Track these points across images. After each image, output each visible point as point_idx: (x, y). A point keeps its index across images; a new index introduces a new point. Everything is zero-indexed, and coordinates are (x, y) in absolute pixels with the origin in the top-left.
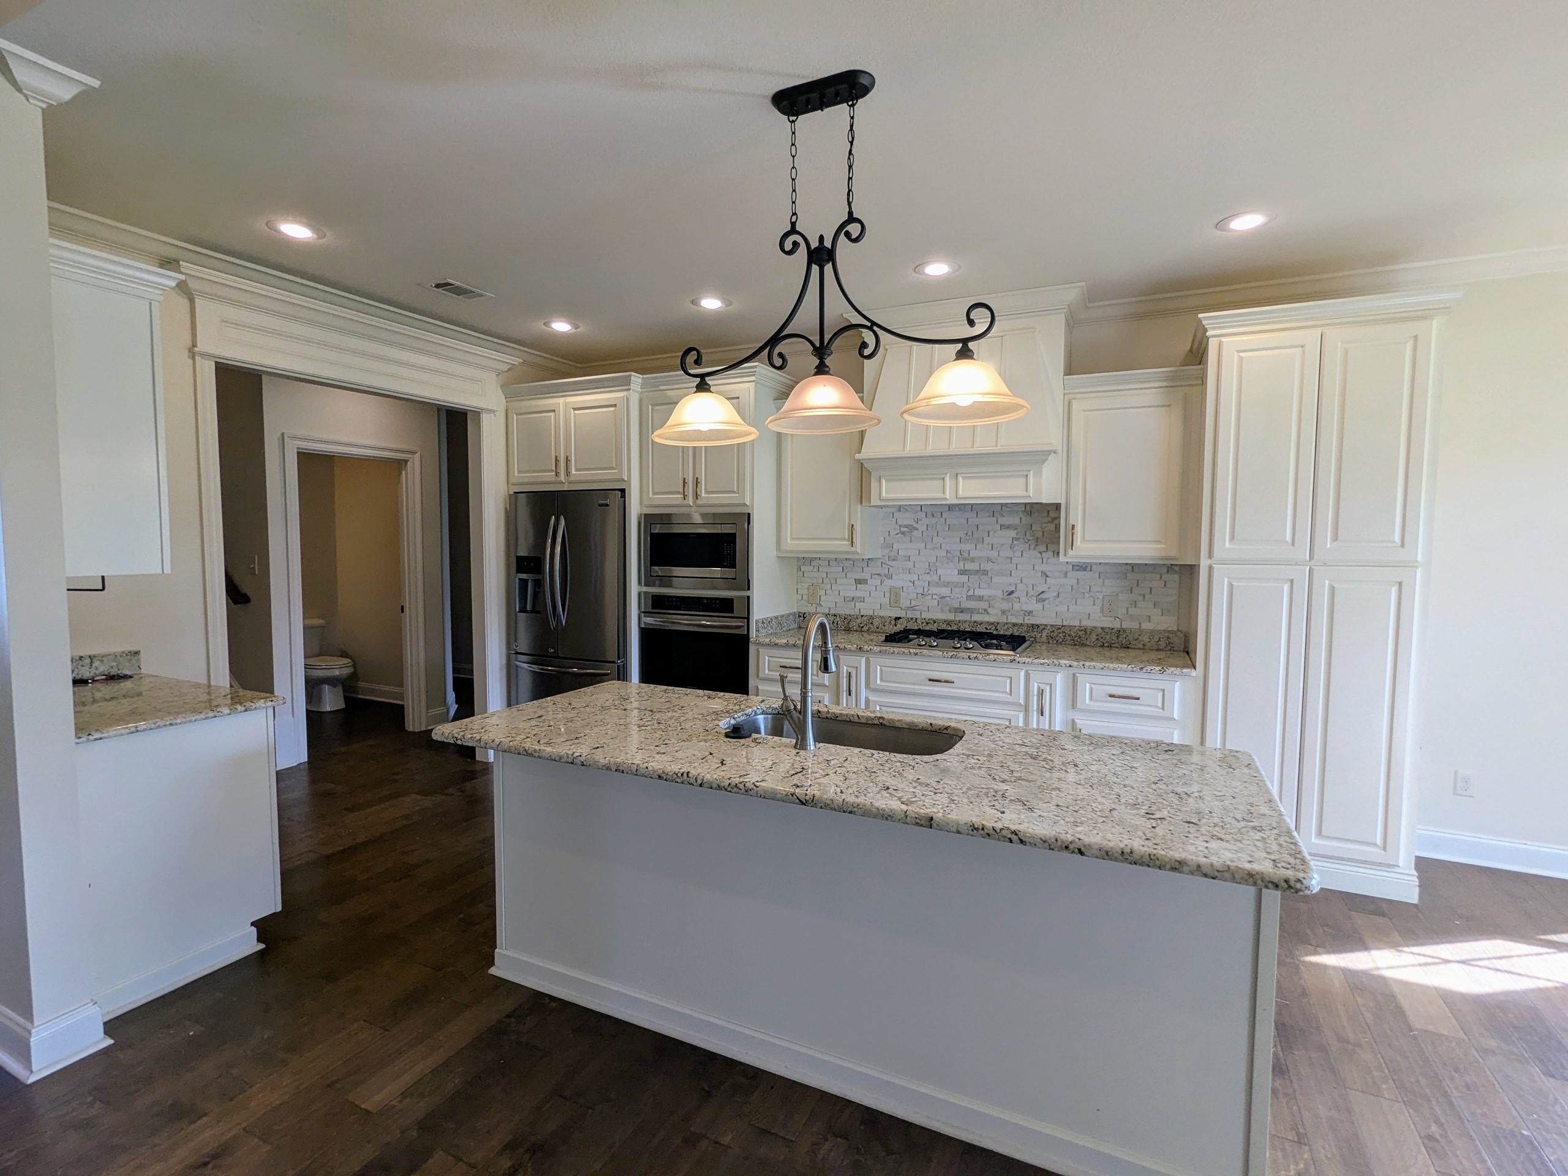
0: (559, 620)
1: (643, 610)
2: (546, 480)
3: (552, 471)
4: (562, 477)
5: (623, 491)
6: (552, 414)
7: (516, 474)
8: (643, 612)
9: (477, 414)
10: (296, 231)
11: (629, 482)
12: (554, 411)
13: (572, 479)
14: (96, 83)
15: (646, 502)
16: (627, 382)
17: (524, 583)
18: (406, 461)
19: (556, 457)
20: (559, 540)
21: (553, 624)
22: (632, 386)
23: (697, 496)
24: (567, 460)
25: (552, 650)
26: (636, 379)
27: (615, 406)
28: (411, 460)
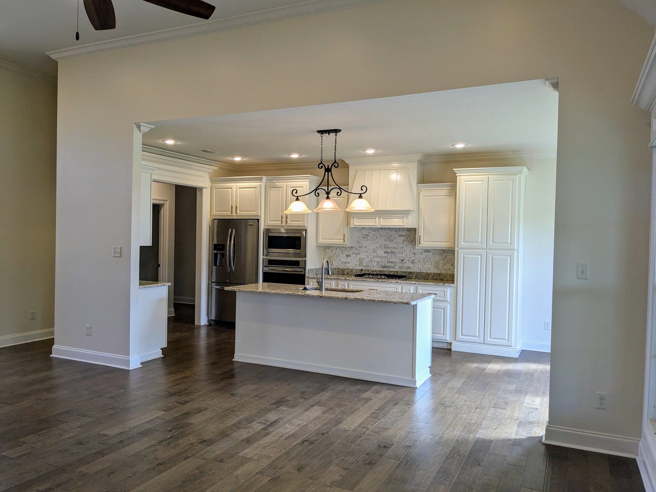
0: (231, 268)
1: (264, 265)
2: (226, 214)
3: (230, 211)
4: (234, 214)
5: (258, 220)
6: (230, 189)
7: (214, 212)
8: (264, 266)
9: (201, 189)
10: (170, 142)
11: (260, 216)
12: (231, 188)
13: (238, 214)
14: (153, 127)
15: (266, 224)
16: (261, 179)
17: (216, 255)
18: (164, 204)
19: (232, 206)
20: (233, 238)
21: (229, 270)
22: (263, 181)
23: (287, 222)
24: (236, 208)
25: (228, 281)
26: (264, 178)
27: (256, 188)
28: (166, 204)
